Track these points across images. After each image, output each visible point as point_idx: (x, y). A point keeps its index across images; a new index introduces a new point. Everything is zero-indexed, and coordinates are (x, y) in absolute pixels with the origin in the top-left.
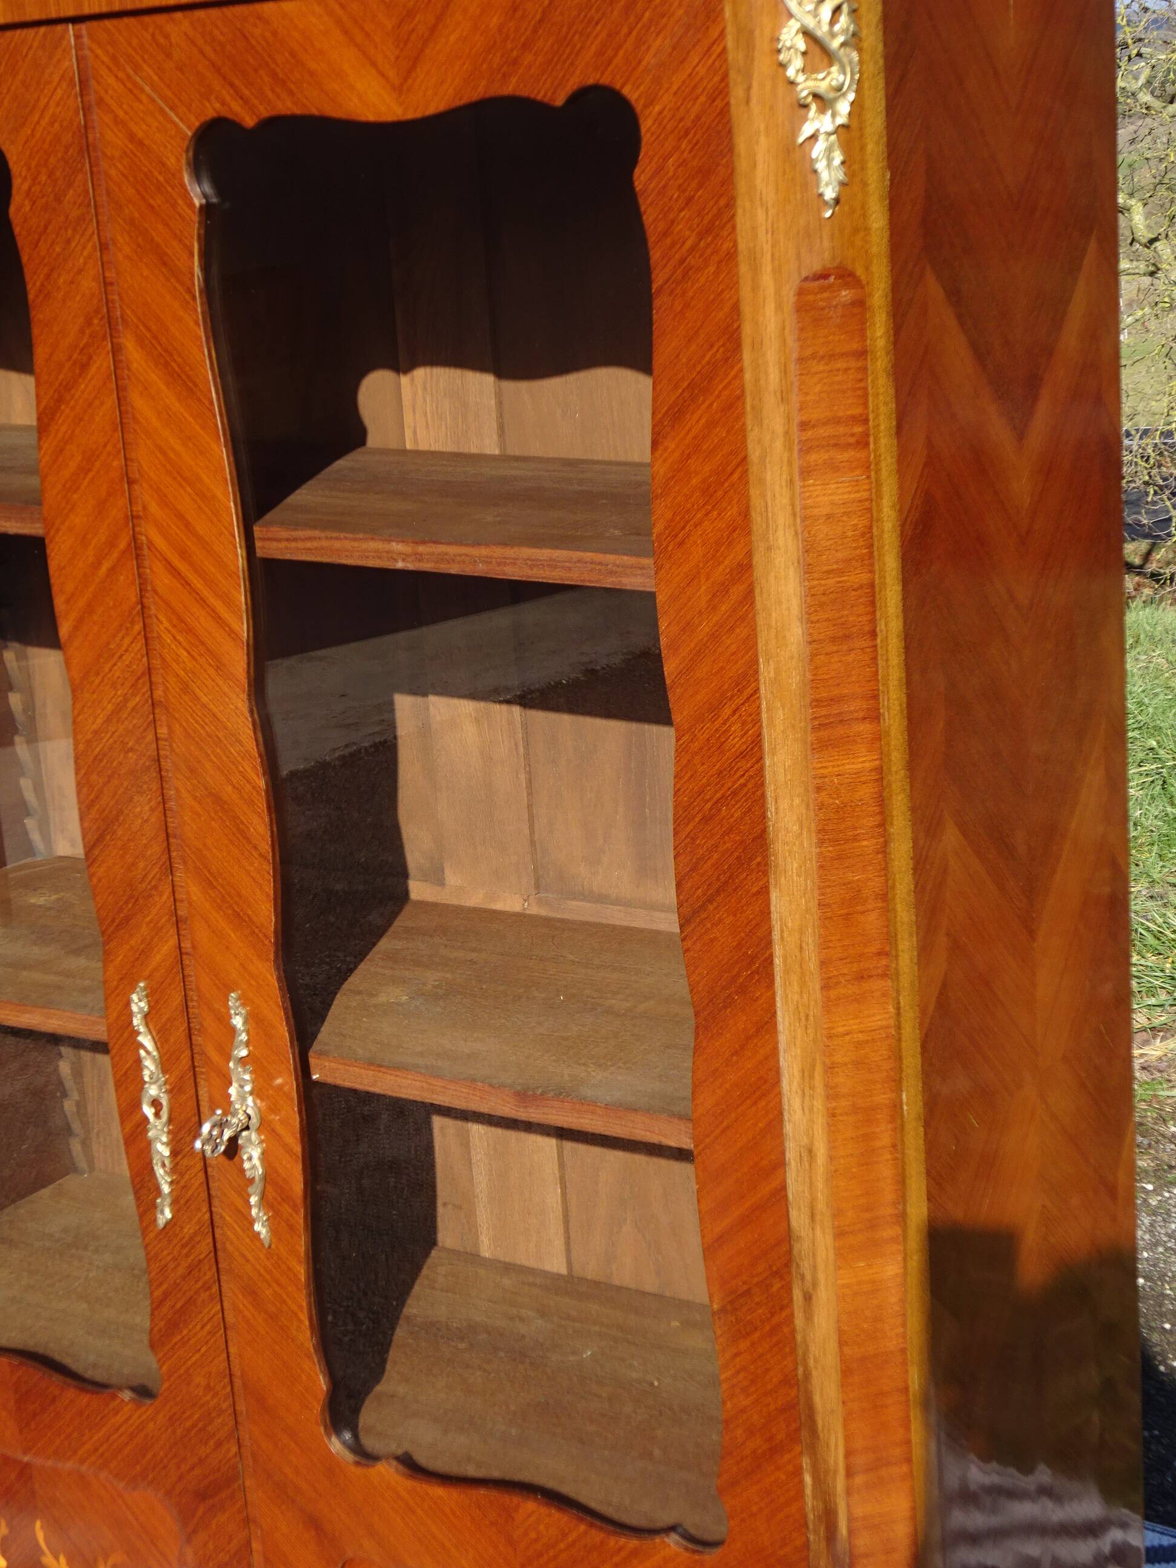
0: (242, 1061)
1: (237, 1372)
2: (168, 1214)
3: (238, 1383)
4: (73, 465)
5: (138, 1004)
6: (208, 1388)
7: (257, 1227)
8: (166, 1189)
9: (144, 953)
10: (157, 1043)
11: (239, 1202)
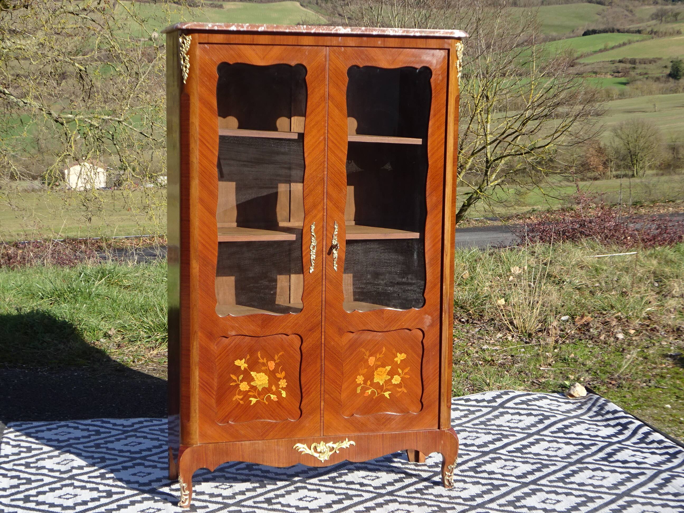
0: (336, 235)
1: (324, 299)
2: (313, 270)
3: (324, 302)
4: (313, 124)
5: (313, 227)
6: (316, 306)
7: (335, 268)
8: (313, 264)
9: (315, 216)
10: (316, 234)
11: (330, 264)
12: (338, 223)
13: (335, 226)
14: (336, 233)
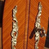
10: (18, 19)
11: (31, 47)
12: (42, 3)
13: (40, 8)
14: (40, 15)
